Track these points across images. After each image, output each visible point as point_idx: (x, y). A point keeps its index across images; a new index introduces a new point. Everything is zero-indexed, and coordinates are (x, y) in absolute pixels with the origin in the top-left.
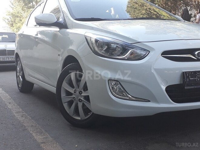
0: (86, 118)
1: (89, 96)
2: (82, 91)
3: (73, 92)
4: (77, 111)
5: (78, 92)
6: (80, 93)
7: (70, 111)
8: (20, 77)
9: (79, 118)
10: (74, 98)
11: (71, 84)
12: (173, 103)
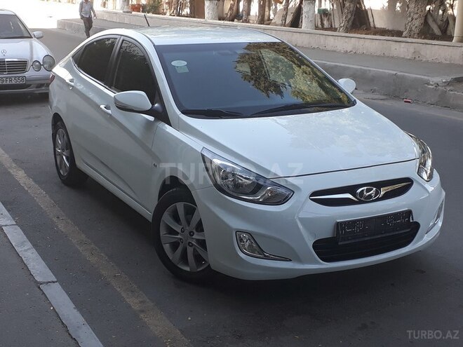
0: (199, 270)
1: (205, 240)
2: (194, 231)
3: (179, 231)
4: (184, 258)
5: (187, 232)
6: (191, 234)
7: (174, 257)
8: (64, 157)
9: (187, 269)
10: (181, 239)
11: (176, 217)
12: (321, 261)
